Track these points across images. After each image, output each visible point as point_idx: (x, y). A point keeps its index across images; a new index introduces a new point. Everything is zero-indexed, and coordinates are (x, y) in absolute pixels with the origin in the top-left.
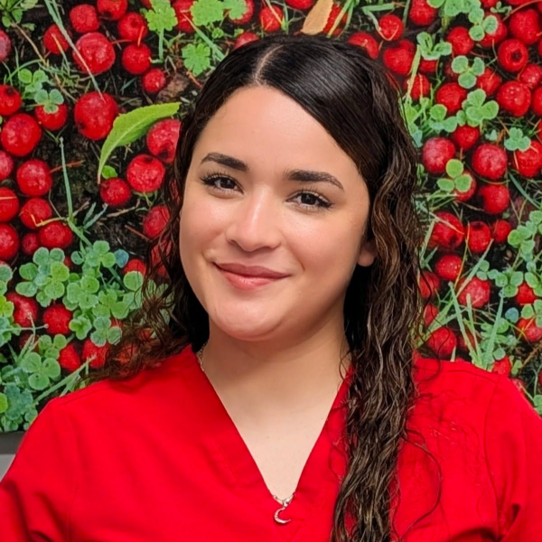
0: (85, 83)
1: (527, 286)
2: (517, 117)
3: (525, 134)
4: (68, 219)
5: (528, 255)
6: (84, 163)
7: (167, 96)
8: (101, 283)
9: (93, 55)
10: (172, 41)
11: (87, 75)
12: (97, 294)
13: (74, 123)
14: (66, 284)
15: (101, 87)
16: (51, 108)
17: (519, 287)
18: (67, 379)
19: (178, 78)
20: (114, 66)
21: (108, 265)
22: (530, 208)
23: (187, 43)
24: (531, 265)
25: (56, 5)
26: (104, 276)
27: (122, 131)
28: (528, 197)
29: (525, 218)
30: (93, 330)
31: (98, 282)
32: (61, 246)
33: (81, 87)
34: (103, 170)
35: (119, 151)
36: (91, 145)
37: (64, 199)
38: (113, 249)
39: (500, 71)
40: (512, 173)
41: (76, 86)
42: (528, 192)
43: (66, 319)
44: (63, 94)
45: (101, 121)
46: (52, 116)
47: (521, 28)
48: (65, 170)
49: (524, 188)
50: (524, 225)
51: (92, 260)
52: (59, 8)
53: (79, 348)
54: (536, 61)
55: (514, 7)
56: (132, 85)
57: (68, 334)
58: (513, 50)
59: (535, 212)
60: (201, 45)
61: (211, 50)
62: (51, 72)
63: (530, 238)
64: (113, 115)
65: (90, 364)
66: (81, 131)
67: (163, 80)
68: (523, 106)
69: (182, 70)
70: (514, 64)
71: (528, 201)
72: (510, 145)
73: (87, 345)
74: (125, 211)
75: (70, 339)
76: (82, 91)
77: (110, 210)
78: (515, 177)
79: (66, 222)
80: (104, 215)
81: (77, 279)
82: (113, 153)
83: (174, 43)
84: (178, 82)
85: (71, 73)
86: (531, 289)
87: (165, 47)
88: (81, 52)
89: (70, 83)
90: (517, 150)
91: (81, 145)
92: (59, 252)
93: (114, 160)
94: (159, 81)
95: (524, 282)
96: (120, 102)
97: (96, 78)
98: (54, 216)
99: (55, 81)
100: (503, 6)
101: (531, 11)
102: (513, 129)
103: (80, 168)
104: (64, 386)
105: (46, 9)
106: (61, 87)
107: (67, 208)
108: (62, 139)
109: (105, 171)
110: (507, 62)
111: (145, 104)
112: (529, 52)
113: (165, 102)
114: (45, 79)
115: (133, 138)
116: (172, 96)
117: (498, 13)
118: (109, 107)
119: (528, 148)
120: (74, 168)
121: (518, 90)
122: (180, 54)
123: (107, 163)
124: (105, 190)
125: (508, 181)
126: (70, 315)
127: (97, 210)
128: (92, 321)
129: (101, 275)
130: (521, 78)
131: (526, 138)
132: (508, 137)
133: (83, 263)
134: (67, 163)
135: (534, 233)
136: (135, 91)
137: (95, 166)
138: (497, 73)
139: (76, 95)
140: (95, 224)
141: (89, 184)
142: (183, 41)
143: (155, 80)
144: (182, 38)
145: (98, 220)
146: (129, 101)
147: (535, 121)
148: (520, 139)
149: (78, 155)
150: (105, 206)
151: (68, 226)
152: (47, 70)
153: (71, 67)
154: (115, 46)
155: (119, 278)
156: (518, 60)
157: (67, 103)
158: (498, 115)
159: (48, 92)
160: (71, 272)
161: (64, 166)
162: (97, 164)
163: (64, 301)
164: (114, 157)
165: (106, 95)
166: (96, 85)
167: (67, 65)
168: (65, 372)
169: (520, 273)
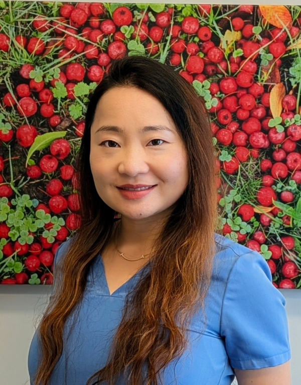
0: (22, 120)
1: (228, 225)
2: (226, 146)
3: (229, 153)
4: (11, 184)
5: (228, 210)
6: (20, 158)
7: (61, 128)
8: (25, 215)
9: (27, 108)
10: (64, 102)
11: (23, 117)
12: (22, 219)
13: (16, 139)
14: (8, 214)
15: (30, 123)
16: (5, 131)
17: (224, 225)
18: (6, 260)
19: (66, 120)
20: (36, 113)
21: (29, 206)
22: (230, 188)
23: (72, 104)
24: (230, 215)
25: (10, 84)
26: (26, 211)
27: (39, 143)
28: (229, 183)
29: (228, 193)
30: (20, 237)
31: (23, 214)
32: (7, 196)
33: (20, 122)
34: (28, 161)
35: (37, 152)
36: (24, 149)
37: (9, 174)
38: (31, 198)
39: (218, 124)
40: (222, 171)
41: (18, 121)
42: (230, 180)
43: (7, 231)
44: (12, 125)
45: (29, 138)
46: (6, 135)
47: (229, 105)
48: (10, 161)
49: (228, 179)
50: (227, 196)
51: (21, 203)
52: (12, 85)
53: (12, 245)
54: (235, 120)
55: (226, 94)
56: (44, 122)
57: (8, 238)
58: (225, 114)
59: (233, 190)
60: (78, 105)
61: (83, 108)
62: (6, 114)
63: (230, 203)
64: (35, 136)
65: (17, 253)
66: (19, 143)
67: (59, 120)
68: (228, 141)
69: (68, 116)
70: (225, 121)
71: (229, 185)
72: (222, 158)
73: (17, 243)
74: (38, 181)
75: (8, 241)
76: (20, 124)
77: (31, 180)
78: (224, 173)
79: (10, 185)
80: (28, 182)
81: (13, 212)
82: (34, 154)
83: (65, 104)
84: (66, 122)
85: (16, 116)
86: (230, 227)
87: (61, 105)
88: (21, 106)
89: (15, 120)
90: (225, 161)
91: (19, 149)
92: (5, 199)
93: (34, 157)
94: (57, 121)
95: (227, 223)
96: (38, 130)
97: (28, 118)
98: (4, 182)
99: (8, 119)
100: (220, 94)
101: (234, 97)
102: (223, 151)
103: (18, 160)
104: (5, 263)
105: (5, 85)
106: (11, 122)
107: (10, 178)
108: (10, 146)
109: (29, 161)
110: (222, 120)
111: (50, 131)
112: (232, 116)
113: (59, 131)
114: (3, 117)
115: (44, 147)
116: (63, 128)
117: (218, 97)
118: (33, 132)
119: (230, 160)
120: (15, 160)
121: (226, 133)
122: (68, 109)
123: (31, 158)
124: (29, 170)
125: (220, 175)
126: (9, 229)
127: (24, 180)
128: (19, 233)
129: (25, 211)
130: (228, 128)
131: (229, 155)
132: (221, 154)
133: (17, 205)
134: (12, 157)
135: (232, 200)
136: (46, 125)
137: (25, 159)
138: (217, 125)
139: (17, 126)
140: (23, 186)
141: (21, 167)
142: (70, 103)
143: (55, 120)
144: (69, 101)
145: (25, 185)
146: (43, 130)
147: (234, 148)
148: (227, 156)
149: (17, 153)
150: (29, 178)
151: (10, 187)
152: (5, 113)
153: (16, 113)
154: (37, 104)
155: (33, 212)
156: (226, 119)
157: (13, 129)
158: (217, 144)
159: (5, 124)
160: (11, 208)
161: (10, 158)
162: (26, 158)
163: (6, 222)
164: (34, 155)
165: (32, 126)
166: (27, 121)
167: (14, 112)
168: (5, 256)
169: (225, 219)
